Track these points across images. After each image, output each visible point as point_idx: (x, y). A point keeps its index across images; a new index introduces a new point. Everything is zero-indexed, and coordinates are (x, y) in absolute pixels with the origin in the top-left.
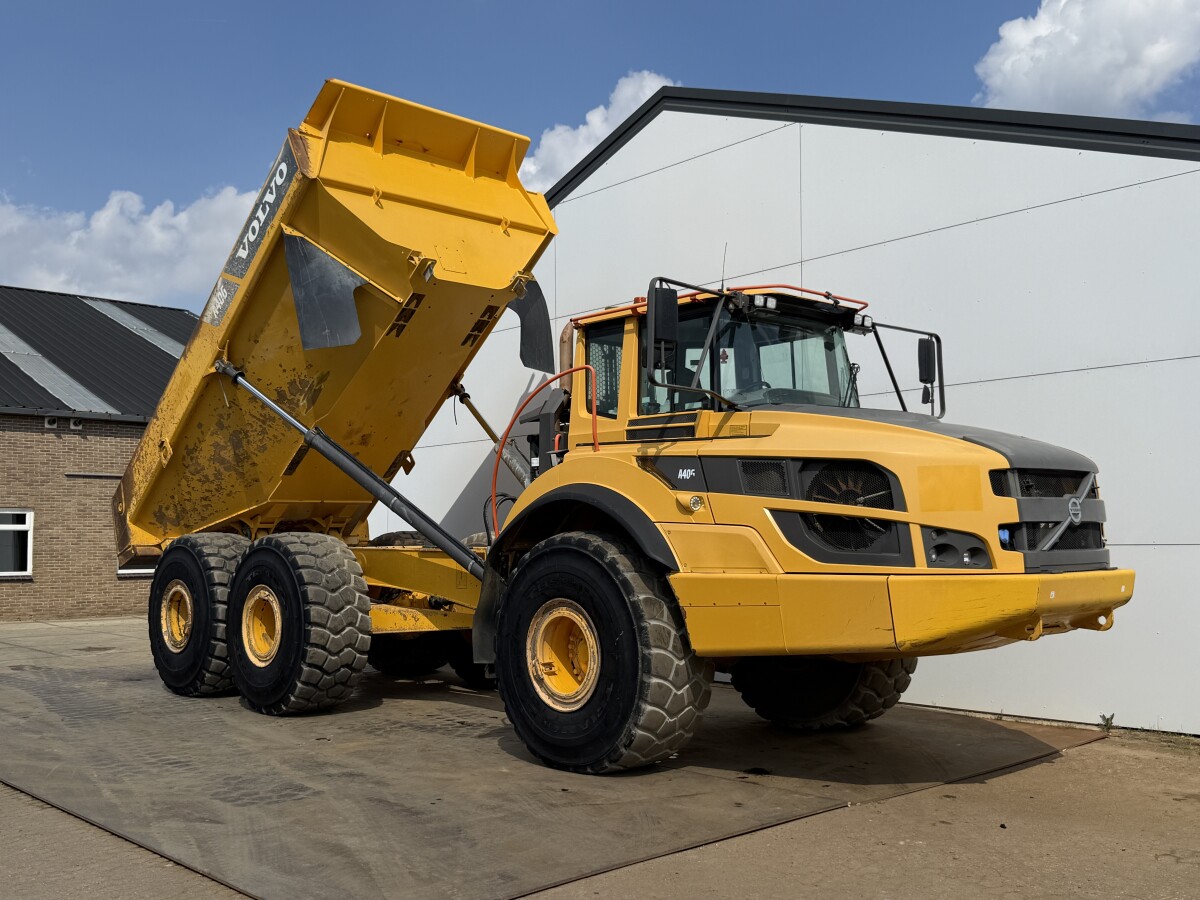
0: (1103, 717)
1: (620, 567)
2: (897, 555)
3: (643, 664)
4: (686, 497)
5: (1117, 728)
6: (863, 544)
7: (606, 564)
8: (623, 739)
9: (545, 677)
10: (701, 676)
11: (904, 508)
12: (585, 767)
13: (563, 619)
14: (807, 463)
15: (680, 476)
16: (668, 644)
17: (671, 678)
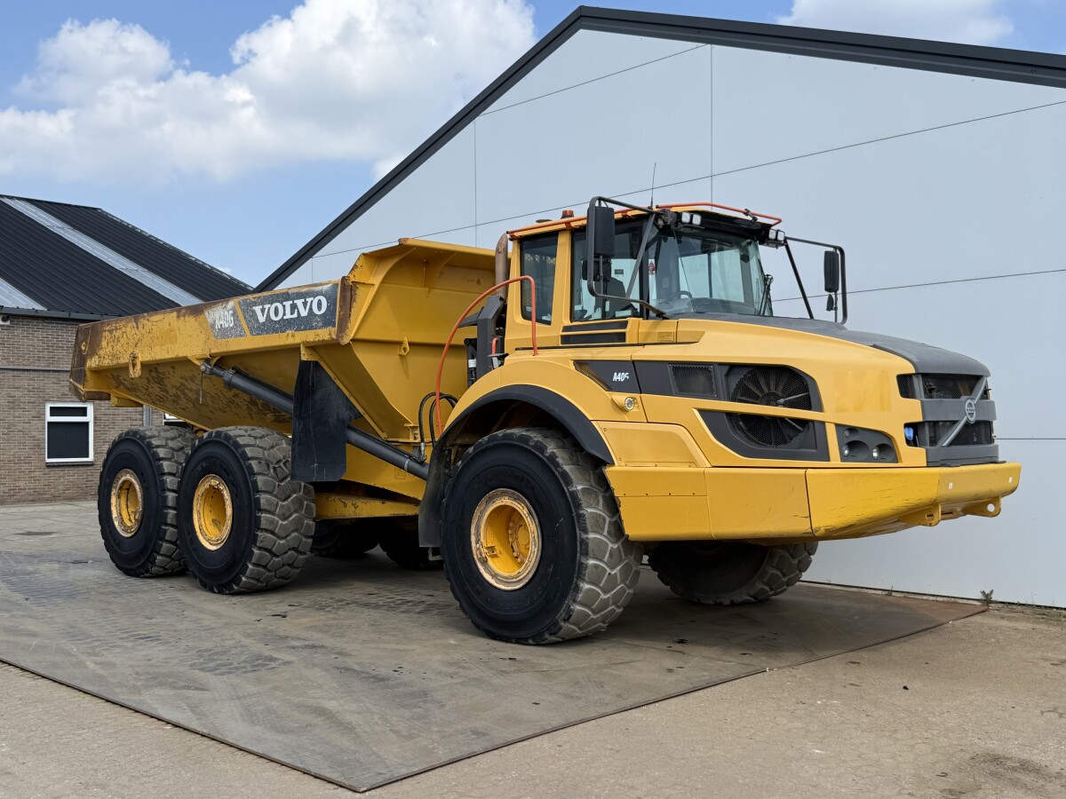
0: (983, 593)
1: (560, 460)
2: (814, 451)
3: (581, 547)
4: (621, 398)
5: (996, 602)
6: (782, 440)
7: (546, 457)
8: (562, 614)
9: (488, 559)
10: (632, 558)
11: (820, 409)
12: (526, 639)
13: (505, 507)
14: (733, 367)
15: (615, 378)
16: (603, 529)
17: (606, 560)
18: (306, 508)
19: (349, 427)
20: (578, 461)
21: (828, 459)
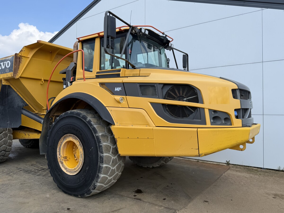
1: (92, 123)
2: (200, 120)
3: (100, 160)
4: (118, 98)
6: (184, 115)
7: (87, 121)
8: (92, 187)
9: (64, 162)
11: (202, 103)
13: (70, 141)
14: (165, 85)
15: (116, 90)
16: (110, 151)
17: (110, 164)
18: (9, 136)
19: (22, 109)
20: (100, 123)
21: (205, 124)
